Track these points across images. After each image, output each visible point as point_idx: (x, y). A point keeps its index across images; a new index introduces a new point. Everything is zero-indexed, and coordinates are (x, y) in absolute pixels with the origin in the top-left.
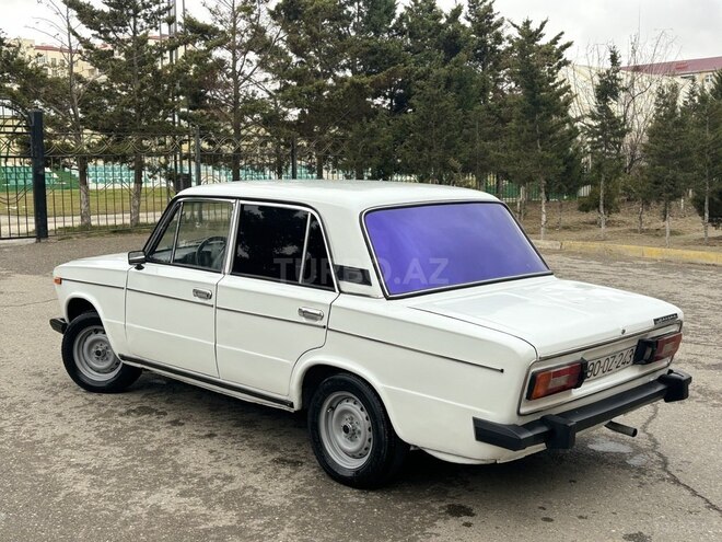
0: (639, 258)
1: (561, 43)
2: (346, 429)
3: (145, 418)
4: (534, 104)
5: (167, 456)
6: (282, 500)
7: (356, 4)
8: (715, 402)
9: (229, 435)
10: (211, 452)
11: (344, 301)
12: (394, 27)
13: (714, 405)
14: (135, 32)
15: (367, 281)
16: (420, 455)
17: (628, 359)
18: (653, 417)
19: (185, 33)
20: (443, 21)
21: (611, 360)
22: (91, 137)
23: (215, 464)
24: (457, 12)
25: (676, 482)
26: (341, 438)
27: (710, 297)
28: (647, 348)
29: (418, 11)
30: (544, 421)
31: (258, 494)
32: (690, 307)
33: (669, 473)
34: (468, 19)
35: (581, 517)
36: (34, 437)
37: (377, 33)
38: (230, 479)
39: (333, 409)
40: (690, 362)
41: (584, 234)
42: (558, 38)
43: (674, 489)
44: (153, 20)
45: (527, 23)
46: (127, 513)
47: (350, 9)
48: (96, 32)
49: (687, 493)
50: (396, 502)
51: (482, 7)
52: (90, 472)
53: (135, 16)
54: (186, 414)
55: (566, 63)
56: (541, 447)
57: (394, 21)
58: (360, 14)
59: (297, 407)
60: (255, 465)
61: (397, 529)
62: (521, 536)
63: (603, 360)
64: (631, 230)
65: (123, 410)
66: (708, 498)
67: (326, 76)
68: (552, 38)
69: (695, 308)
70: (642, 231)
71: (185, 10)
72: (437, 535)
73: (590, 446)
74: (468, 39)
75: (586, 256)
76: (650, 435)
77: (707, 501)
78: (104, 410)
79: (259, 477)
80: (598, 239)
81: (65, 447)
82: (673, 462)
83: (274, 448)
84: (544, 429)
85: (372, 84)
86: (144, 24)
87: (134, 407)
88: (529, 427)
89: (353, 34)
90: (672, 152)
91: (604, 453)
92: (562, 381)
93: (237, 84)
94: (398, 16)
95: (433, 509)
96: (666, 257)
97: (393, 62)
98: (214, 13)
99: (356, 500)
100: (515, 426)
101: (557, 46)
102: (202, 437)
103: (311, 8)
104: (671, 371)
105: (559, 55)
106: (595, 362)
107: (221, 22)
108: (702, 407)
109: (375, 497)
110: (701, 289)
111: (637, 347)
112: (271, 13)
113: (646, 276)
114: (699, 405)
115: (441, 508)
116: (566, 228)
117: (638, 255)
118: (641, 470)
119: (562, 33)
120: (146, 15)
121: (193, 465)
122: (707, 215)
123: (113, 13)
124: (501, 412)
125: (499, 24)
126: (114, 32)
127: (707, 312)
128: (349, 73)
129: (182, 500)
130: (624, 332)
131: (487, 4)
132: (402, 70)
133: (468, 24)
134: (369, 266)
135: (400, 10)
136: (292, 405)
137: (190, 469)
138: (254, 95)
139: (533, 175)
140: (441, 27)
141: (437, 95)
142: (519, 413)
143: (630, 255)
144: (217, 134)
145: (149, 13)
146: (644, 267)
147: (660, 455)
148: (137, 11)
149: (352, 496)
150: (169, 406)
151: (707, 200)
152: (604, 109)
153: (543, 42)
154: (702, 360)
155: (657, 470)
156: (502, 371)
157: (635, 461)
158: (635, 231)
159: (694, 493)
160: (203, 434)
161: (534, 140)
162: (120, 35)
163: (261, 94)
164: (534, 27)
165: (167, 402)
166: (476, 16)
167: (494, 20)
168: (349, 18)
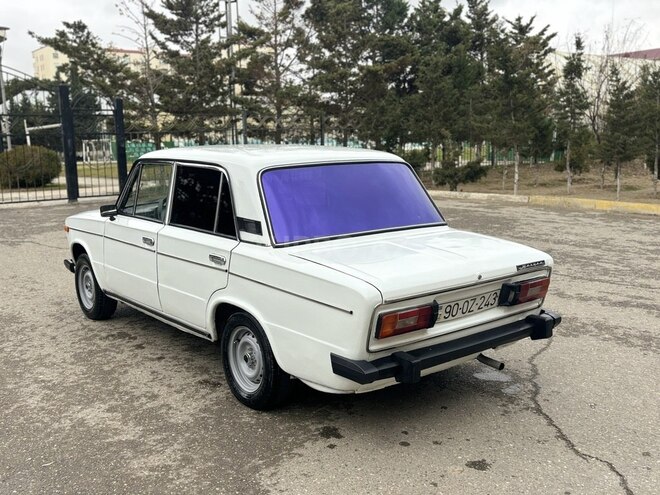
0: (592, 210)
1: (548, 34)
2: (246, 359)
3: (118, 342)
4: (508, 83)
5: (116, 375)
6: (186, 418)
7: (375, 7)
8: (607, 336)
9: (175, 358)
10: (153, 372)
11: (243, 248)
12: (406, 25)
13: (605, 339)
14: (197, 36)
15: (259, 232)
16: (297, 383)
17: (492, 301)
18: (544, 349)
19: (239, 34)
20: (447, 19)
21: (471, 303)
22: (165, 118)
23: (149, 384)
24: (458, 11)
25: (539, 411)
26: (244, 366)
27: (641, 243)
28: (511, 292)
29: (425, 11)
30: (394, 358)
31: (171, 412)
32: (619, 251)
33: (536, 402)
34: (469, 17)
35: (436, 443)
36: (23, 357)
37: (392, 30)
38: (154, 397)
39: (239, 341)
40: (599, 299)
41: (555, 190)
42: (545, 30)
43: (535, 418)
44: (210, 26)
45: (519, 19)
46: (56, 425)
47: (370, 11)
48: (168, 36)
49: (544, 421)
50: (281, 422)
51: (480, 6)
52: (49, 388)
53: (197, 23)
54: (151, 339)
55: (551, 50)
56: (391, 381)
57: (406, 20)
58: (379, 15)
59: (213, 339)
60: (181, 386)
61: (269, 448)
62: (374, 459)
63: (461, 304)
64: (595, 186)
65: (104, 334)
66: (562, 427)
67: (350, 66)
68: (540, 30)
69: (624, 251)
70: (604, 187)
71: (238, 17)
72: (300, 455)
73: (476, 375)
74: (467, 33)
75: (547, 208)
76: (534, 366)
77: (559, 431)
78: (90, 334)
79: (178, 397)
80: (565, 194)
81: (41, 365)
82: (544, 391)
83: (206, 371)
84: (394, 365)
85: (385, 71)
86: (204, 29)
87: (115, 333)
88: (376, 363)
89: (373, 31)
90: (623, 121)
91: (485, 381)
92: (411, 322)
93: (279, 74)
94: (409, 16)
95: (310, 431)
96: (614, 209)
97: (403, 53)
98: (260, 18)
99: (248, 419)
100: (363, 363)
101: (544, 37)
102: (153, 360)
103: (334, 11)
104: (543, 312)
105: (545, 44)
106: (452, 305)
107: (266, 25)
108: (593, 341)
109: (266, 417)
110: (636, 236)
111: (502, 290)
112: (303, 16)
113: (592, 224)
114: (591, 338)
115: (318, 429)
116: (543, 185)
117: (592, 206)
118: (511, 399)
119: (548, 26)
120: (205, 21)
121: (132, 384)
122: (656, 173)
123: (179, 21)
124: (352, 349)
125: (494, 21)
126: (182, 36)
127: (632, 255)
128: (370, 63)
129: (106, 415)
130: (480, 277)
131: (484, 4)
132: (410, 59)
133: (469, 21)
134: (262, 219)
135: (411, 11)
136: (209, 336)
137: (128, 388)
138: (291, 82)
139: (508, 142)
140: (445, 23)
141: (436, 78)
142: (368, 350)
143: (585, 207)
144: (262, 113)
145: (208, 20)
146: (593, 217)
147: (535, 385)
148: (198, 18)
149: (247, 416)
150: (142, 333)
151: (656, 160)
152: (570, 86)
153: (532, 34)
154: (611, 297)
155: (526, 400)
156: (351, 313)
157: (509, 391)
158: (599, 187)
159: (551, 423)
160: (155, 357)
161: (508, 113)
162: (186, 38)
163: (297, 82)
164: (524, 23)
165: (143, 329)
166: (475, 14)
167: (490, 17)
168: (370, 18)
